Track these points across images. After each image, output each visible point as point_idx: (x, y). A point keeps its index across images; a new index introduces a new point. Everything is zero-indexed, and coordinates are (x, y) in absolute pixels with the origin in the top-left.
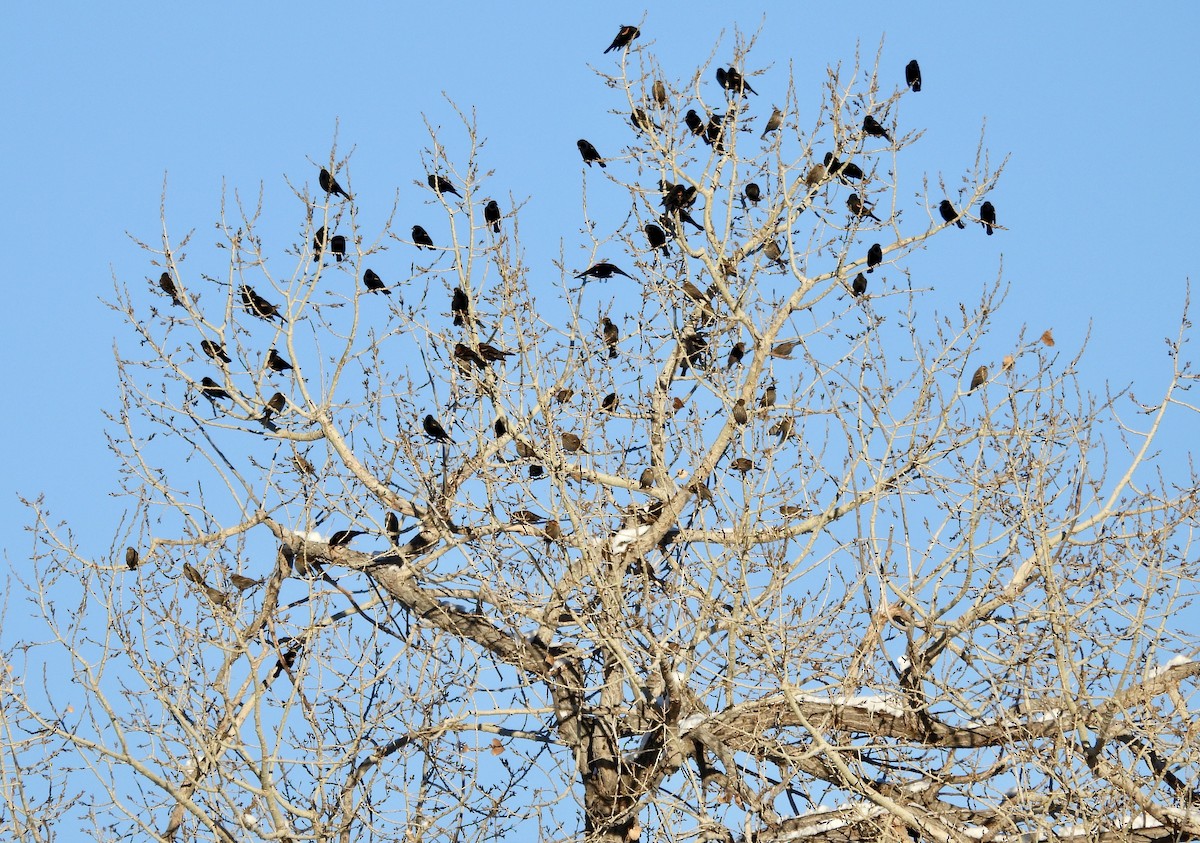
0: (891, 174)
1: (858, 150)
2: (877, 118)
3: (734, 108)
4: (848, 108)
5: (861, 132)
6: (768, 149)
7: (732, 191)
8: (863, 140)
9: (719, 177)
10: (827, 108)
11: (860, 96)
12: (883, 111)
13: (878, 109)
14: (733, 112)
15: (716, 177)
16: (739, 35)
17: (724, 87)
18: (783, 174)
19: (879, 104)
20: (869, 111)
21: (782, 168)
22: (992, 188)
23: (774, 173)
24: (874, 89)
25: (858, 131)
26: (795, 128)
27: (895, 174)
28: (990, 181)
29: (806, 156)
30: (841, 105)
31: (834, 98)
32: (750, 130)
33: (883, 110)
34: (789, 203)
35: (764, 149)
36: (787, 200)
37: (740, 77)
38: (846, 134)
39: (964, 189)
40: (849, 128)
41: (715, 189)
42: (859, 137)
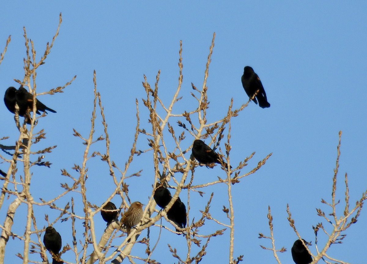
0: (226, 211)
1: (186, 184)
2: (210, 143)
3: (26, 136)
4: (172, 131)
5: (189, 161)
6: (70, 186)
7: (28, 242)
8: (193, 170)
9: (12, 224)
10: (144, 131)
11: (187, 116)
12: (216, 134)
13: (210, 131)
14: (25, 141)
15: (7, 224)
16: (29, 44)
17: (12, 110)
18: (90, 217)
19: (211, 125)
20: (199, 133)
21: (90, 210)
22: (354, 221)
23: (80, 217)
24: (204, 106)
25: (186, 160)
26: (105, 158)
27: (232, 210)
28: (352, 213)
29: (118, 193)
30: (162, 127)
31: (152, 119)
32: (48, 164)
33: (217, 131)
34: (101, 254)
35: (65, 186)
36: (97, 250)
37: (31, 97)
38: (170, 165)
39: (320, 225)
40: (173, 157)
41: (7, 240)
42: (188, 168)
